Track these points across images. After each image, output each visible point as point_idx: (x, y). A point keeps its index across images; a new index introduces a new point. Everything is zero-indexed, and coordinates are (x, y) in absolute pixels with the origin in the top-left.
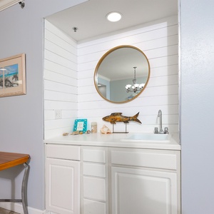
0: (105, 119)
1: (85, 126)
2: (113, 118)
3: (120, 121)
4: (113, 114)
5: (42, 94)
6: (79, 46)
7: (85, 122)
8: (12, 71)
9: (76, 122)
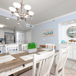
0: (69, 41)
1: (64, 42)
2: (71, 41)
3: (73, 41)
4: (71, 40)
5: (58, 36)
6: (62, 26)
7: (64, 41)
8: (52, 32)
9: (62, 41)
